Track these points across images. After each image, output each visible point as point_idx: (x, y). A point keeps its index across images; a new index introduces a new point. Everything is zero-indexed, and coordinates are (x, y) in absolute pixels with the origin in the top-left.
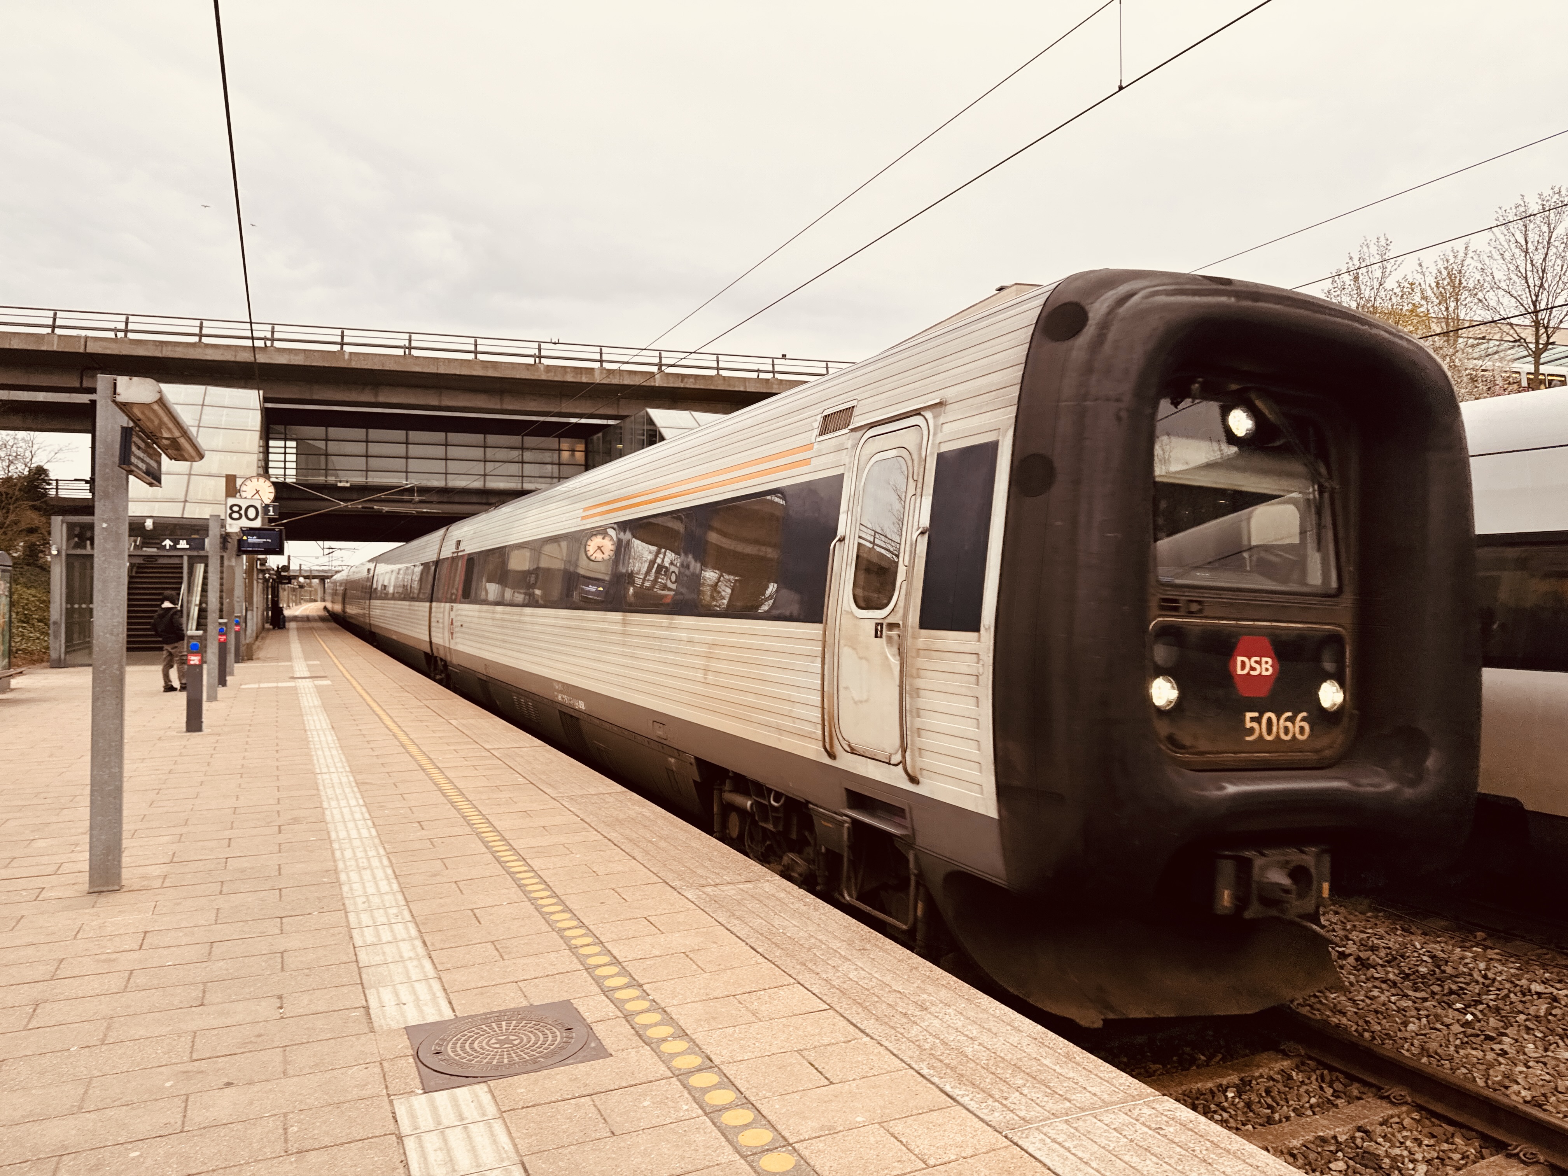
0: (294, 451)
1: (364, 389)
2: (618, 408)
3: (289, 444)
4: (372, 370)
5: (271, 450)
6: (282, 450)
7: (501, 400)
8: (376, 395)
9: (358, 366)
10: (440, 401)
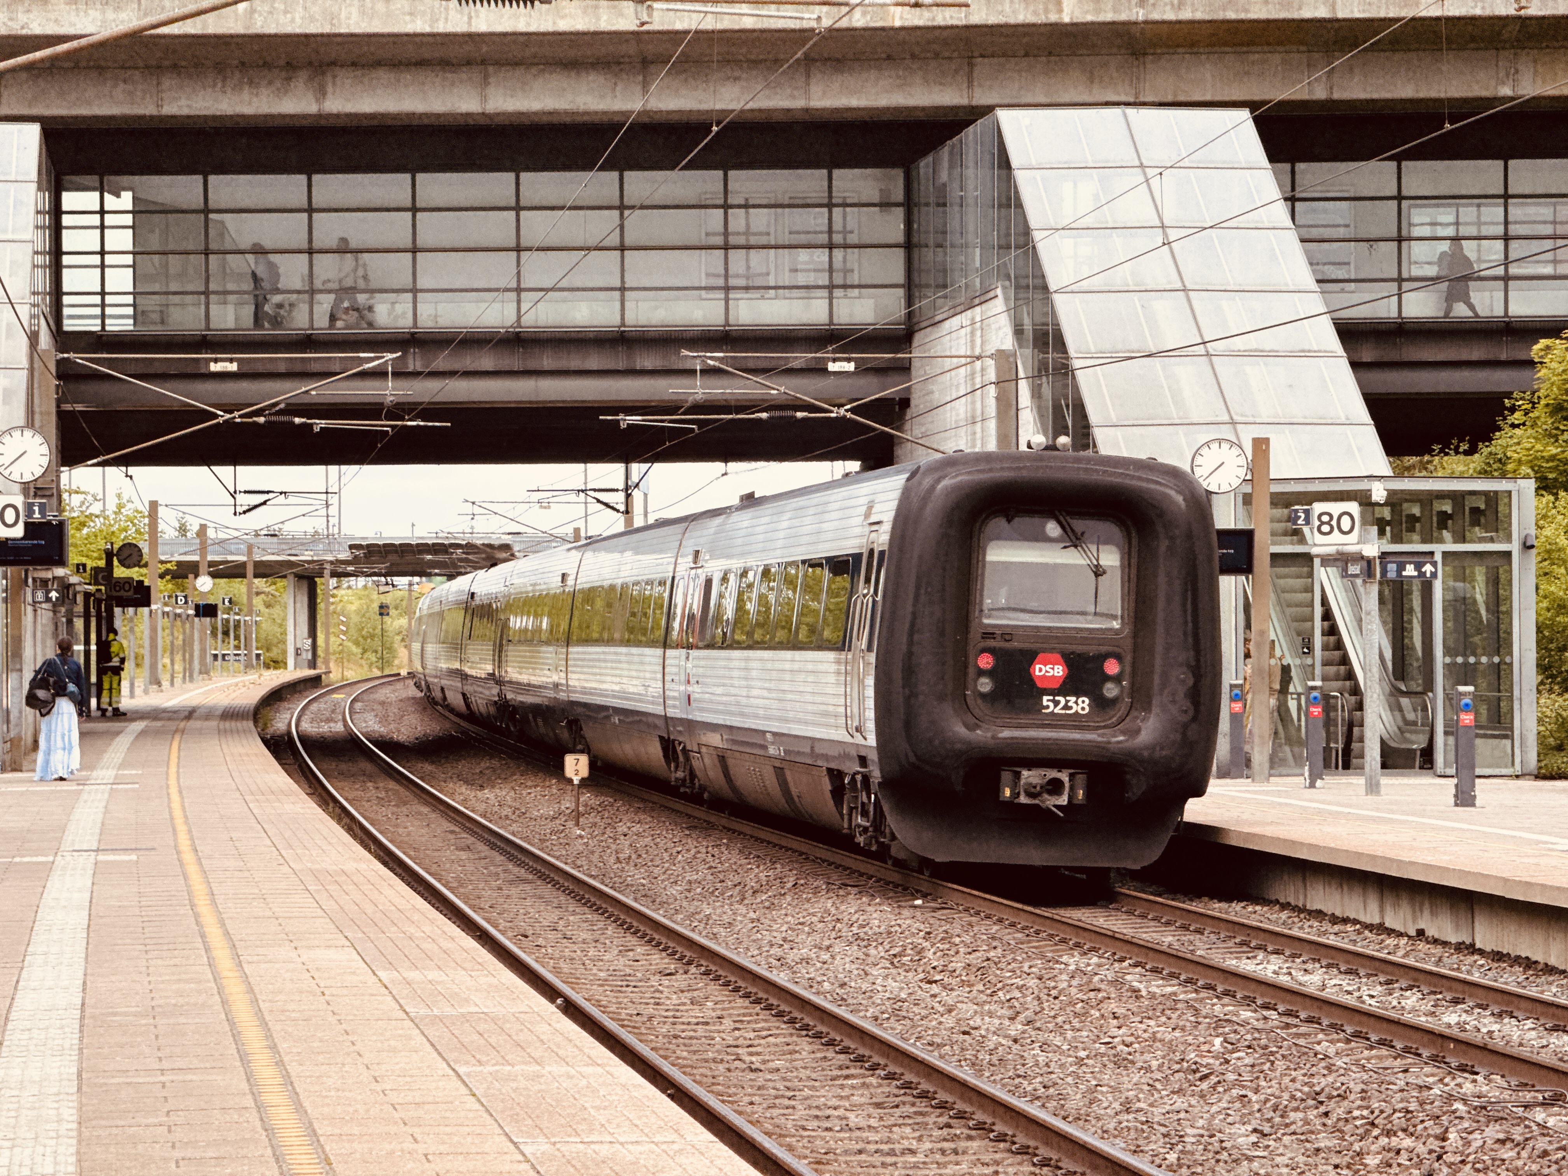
0: (128, 219)
1: (289, 79)
2: (970, 85)
3: (111, 201)
4: (306, 36)
5: (66, 220)
6: (95, 220)
7: (645, 86)
8: (321, 93)
9: (271, 29)
10: (484, 99)
